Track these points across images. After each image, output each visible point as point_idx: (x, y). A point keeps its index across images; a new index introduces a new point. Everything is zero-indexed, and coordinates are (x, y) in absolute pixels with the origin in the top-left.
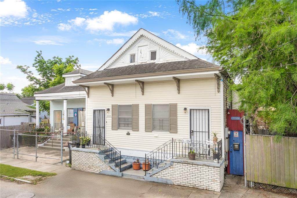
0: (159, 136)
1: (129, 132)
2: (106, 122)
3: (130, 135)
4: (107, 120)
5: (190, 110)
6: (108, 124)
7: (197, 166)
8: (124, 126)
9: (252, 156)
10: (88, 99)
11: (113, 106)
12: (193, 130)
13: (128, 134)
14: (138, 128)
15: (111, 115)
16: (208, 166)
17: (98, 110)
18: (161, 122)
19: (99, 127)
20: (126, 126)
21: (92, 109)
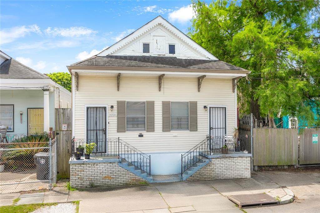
0: (178, 135)
1: (142, 134)
2: (109, 123)
3: (143, 136)
4: (109, 120)
5: (210, 108)
6: (111, 125)
7: (233, 159)
8: (132, 126)
9: (257, 146)
10: (77, 92)
11: (119, 103)
12: (212, 127)
13: (141, 136)
14: (154, 128)
15: (116, 114)
16: (242, 157)
17: (95, 107)
18: (179, 120)
19: (96, 130)
20: (135, 126)
21: (84, 107)
